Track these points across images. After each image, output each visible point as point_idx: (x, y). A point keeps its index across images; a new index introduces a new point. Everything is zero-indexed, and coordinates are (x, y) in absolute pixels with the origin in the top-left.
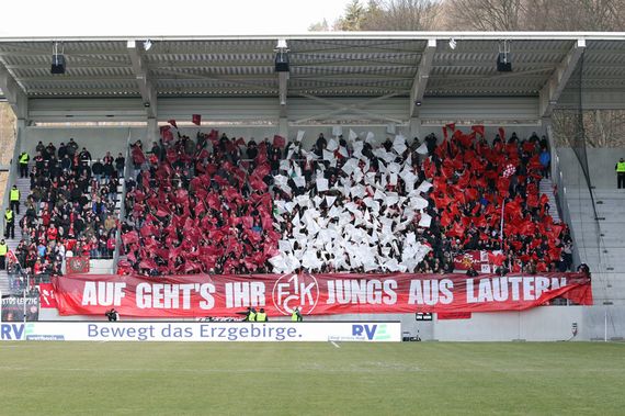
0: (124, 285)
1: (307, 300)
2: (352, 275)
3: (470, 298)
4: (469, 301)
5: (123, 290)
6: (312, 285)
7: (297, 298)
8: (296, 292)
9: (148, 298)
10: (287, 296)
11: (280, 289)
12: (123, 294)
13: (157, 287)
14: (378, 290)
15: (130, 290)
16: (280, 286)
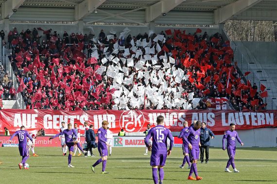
0: (36, 116)
1: (138, 124)
2: (162, 111)
3: (224, 124)
4: (223, 125)
5: (36, 118)
6: (140, 116)
7: (133, 123)
8: (132, 120)
9: (50, 123)
10: (127, 122)
11: (123, 118)
12: (36, 121)
13: (55, 117)
14: (175, 118)
15: (40, 119)
16: (124, 116)
